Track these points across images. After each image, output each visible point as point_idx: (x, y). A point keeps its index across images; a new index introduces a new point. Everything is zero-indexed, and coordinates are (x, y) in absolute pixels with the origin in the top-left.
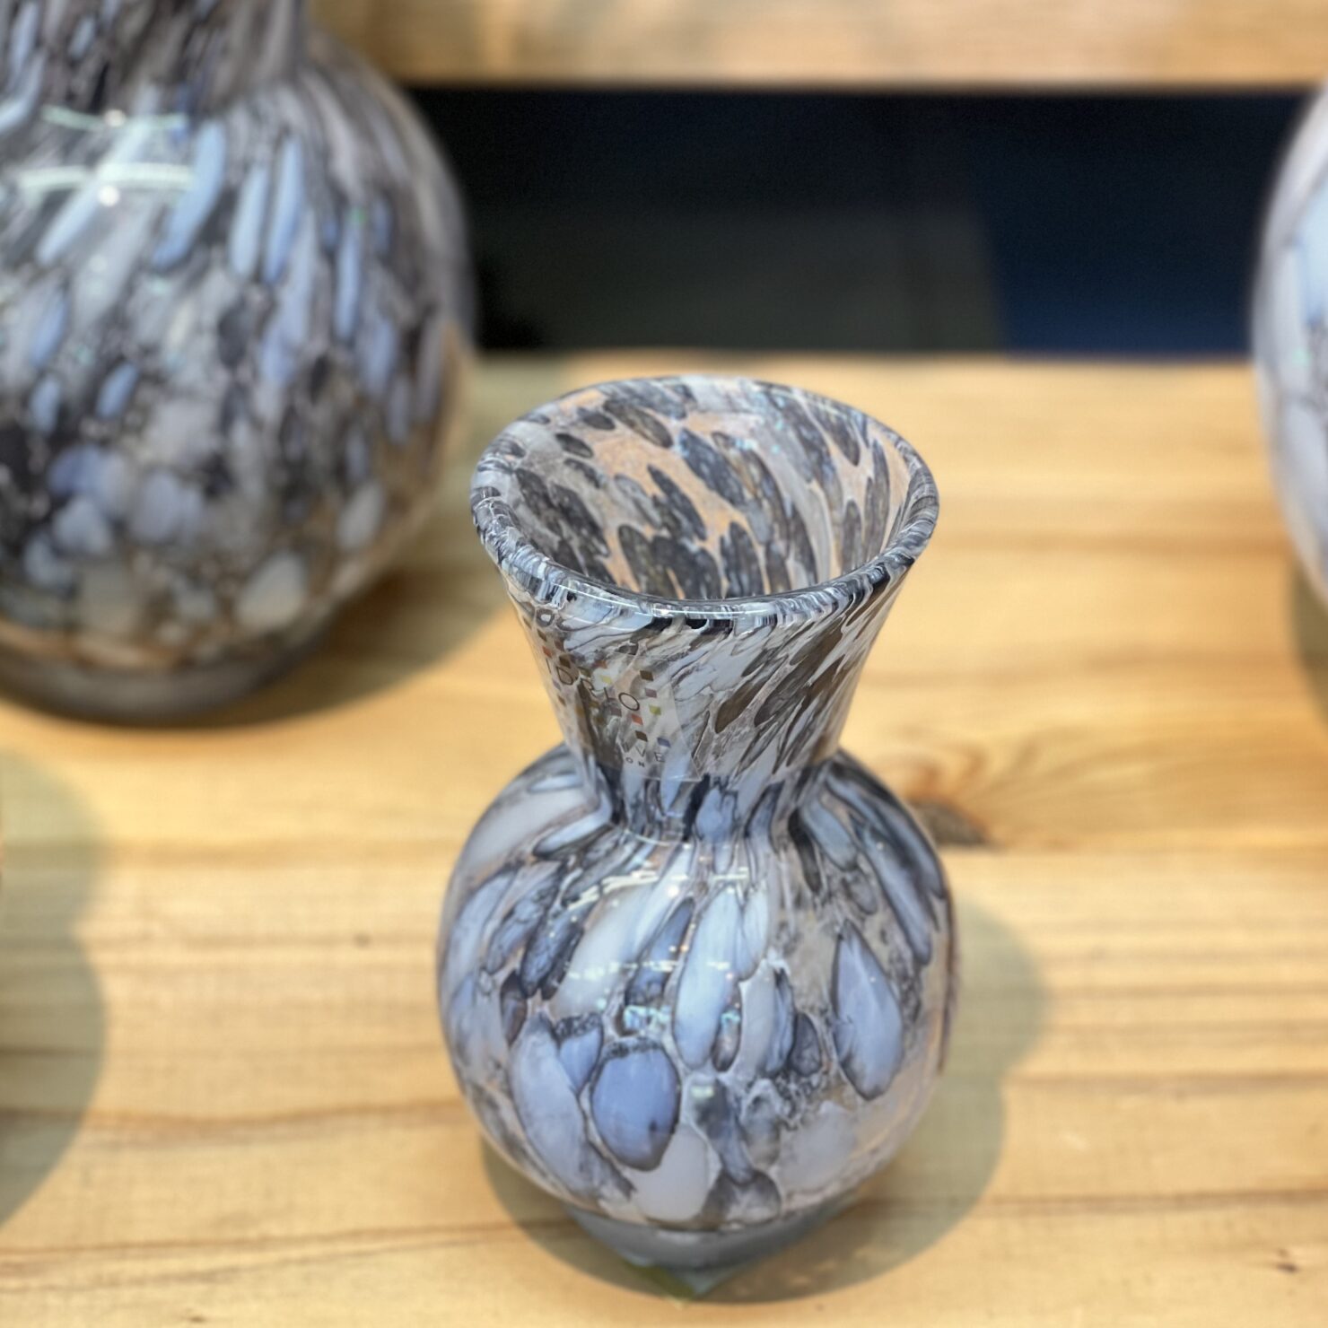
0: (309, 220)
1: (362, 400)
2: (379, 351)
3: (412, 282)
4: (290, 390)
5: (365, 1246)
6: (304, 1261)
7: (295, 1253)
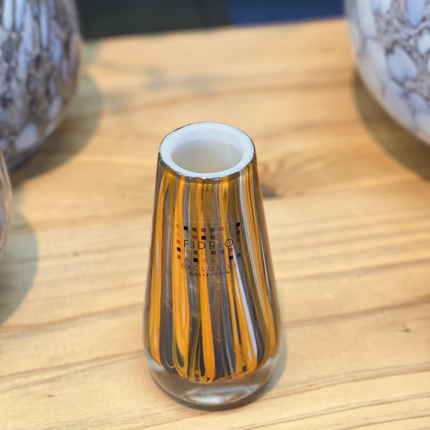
0: (28, 6)
1: (53, 68)
2: (57, 50)
3: (64, 25)
4: (29, 67)
5: (102, 363)
6: (82, 371)
7: (78, 368)
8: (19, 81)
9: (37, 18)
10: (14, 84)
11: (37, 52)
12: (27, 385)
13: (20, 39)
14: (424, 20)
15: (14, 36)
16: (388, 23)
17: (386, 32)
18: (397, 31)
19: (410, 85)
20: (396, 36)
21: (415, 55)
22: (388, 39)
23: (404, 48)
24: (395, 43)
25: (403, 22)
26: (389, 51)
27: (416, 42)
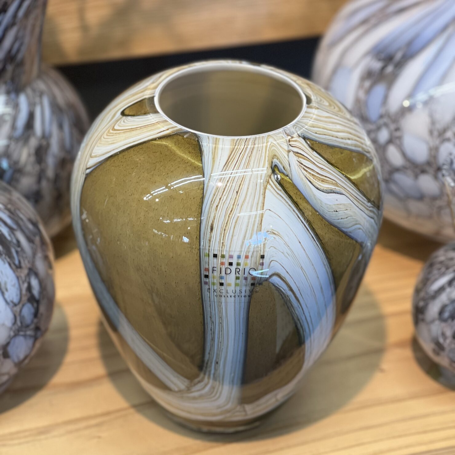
8: (48, 180)
9: (61, 127)
10: (44, 184)
11: (62, 155)
12: (77, 430)
13: (48, 146)
14: (381, 117)
15: (44, 143)
25: (365, 119)
27: (376, 136)
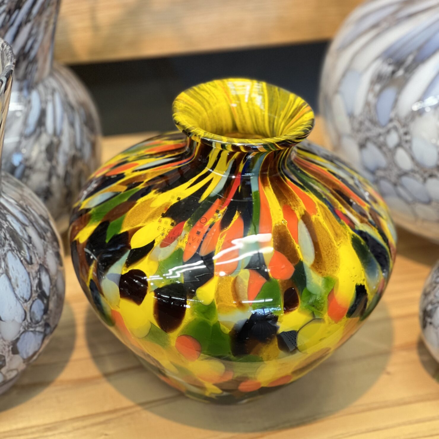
0: (66, 115)
2: (87, 151)
3: (92, 130)
4: (66, 165)
6: (129, 414)
7: (125, 412)
8: (58, 177)
9: (72, 124)
10: (54, 180)
11: (73, 152)
13: (60, 143)
14: (391, 120)
15: (55, 140)
16: (361, 123)
17: (359, 131)
18: (368, 130)
19: (380, 173)
20: (368, 134)
21: (384, 149)
22: (362, 136)
23: (375, 143)
24: (367, 139)
25: (374, 123)
26: (362, 146)
27: (385, 139)
